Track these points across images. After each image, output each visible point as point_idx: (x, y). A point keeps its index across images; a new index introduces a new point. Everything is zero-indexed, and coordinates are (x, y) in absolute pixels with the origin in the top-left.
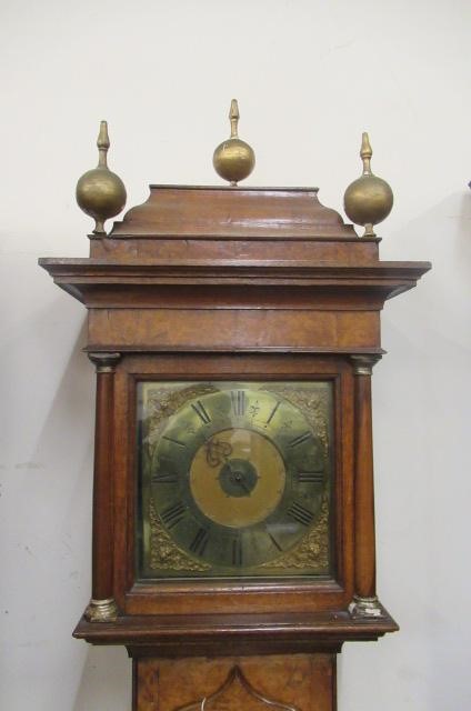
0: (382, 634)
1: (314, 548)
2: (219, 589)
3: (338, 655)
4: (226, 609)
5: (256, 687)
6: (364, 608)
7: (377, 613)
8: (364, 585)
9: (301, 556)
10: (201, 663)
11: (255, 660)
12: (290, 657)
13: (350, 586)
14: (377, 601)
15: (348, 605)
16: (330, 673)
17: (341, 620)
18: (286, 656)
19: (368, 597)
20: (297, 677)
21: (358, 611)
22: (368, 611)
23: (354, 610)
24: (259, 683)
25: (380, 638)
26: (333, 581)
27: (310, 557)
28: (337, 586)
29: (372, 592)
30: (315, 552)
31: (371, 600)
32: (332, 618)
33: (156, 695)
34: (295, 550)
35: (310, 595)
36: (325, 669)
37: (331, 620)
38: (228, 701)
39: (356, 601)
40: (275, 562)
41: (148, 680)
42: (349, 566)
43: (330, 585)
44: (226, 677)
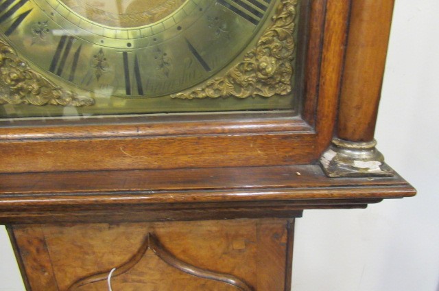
0: (377, 199)
1: (268, 64)
2: (96, 134)
3: (298, 220)
4: (111, 163)
5: (182, 257)
6: (350, 159)
7: (374, 167)
8: (354, 121)
9: (243, 78)
10: (100, 230)
11: (178, 227)
12: (226, 222)
13: (327, 124)
14: (373, 148)
15: (320, 155)
16: (284, 240)
17: (308, 178)
18: (221, 222)
19: (361, 140)
20: (238, 245)
21: (341, 164)
22: (357, 164)
23: (333, 163)
24: (184, 251)
25: (370, 206)
26: (298, 117)
27: (259, 81)
28: (305, 125)
29: (368, 134)
30: (269, 69)
31: (364, 145)
32: (292, 176)
33: (48, 265)
34: (232, 69)
35: (254, 139)
36: (276, 236)
37: (290, 178)
38: (142, 274)
39: (337, 148)
40: (198, 89)
41: (33, 249)
42: (330, 89)
43: (292, 123)
44: (138, 246)
